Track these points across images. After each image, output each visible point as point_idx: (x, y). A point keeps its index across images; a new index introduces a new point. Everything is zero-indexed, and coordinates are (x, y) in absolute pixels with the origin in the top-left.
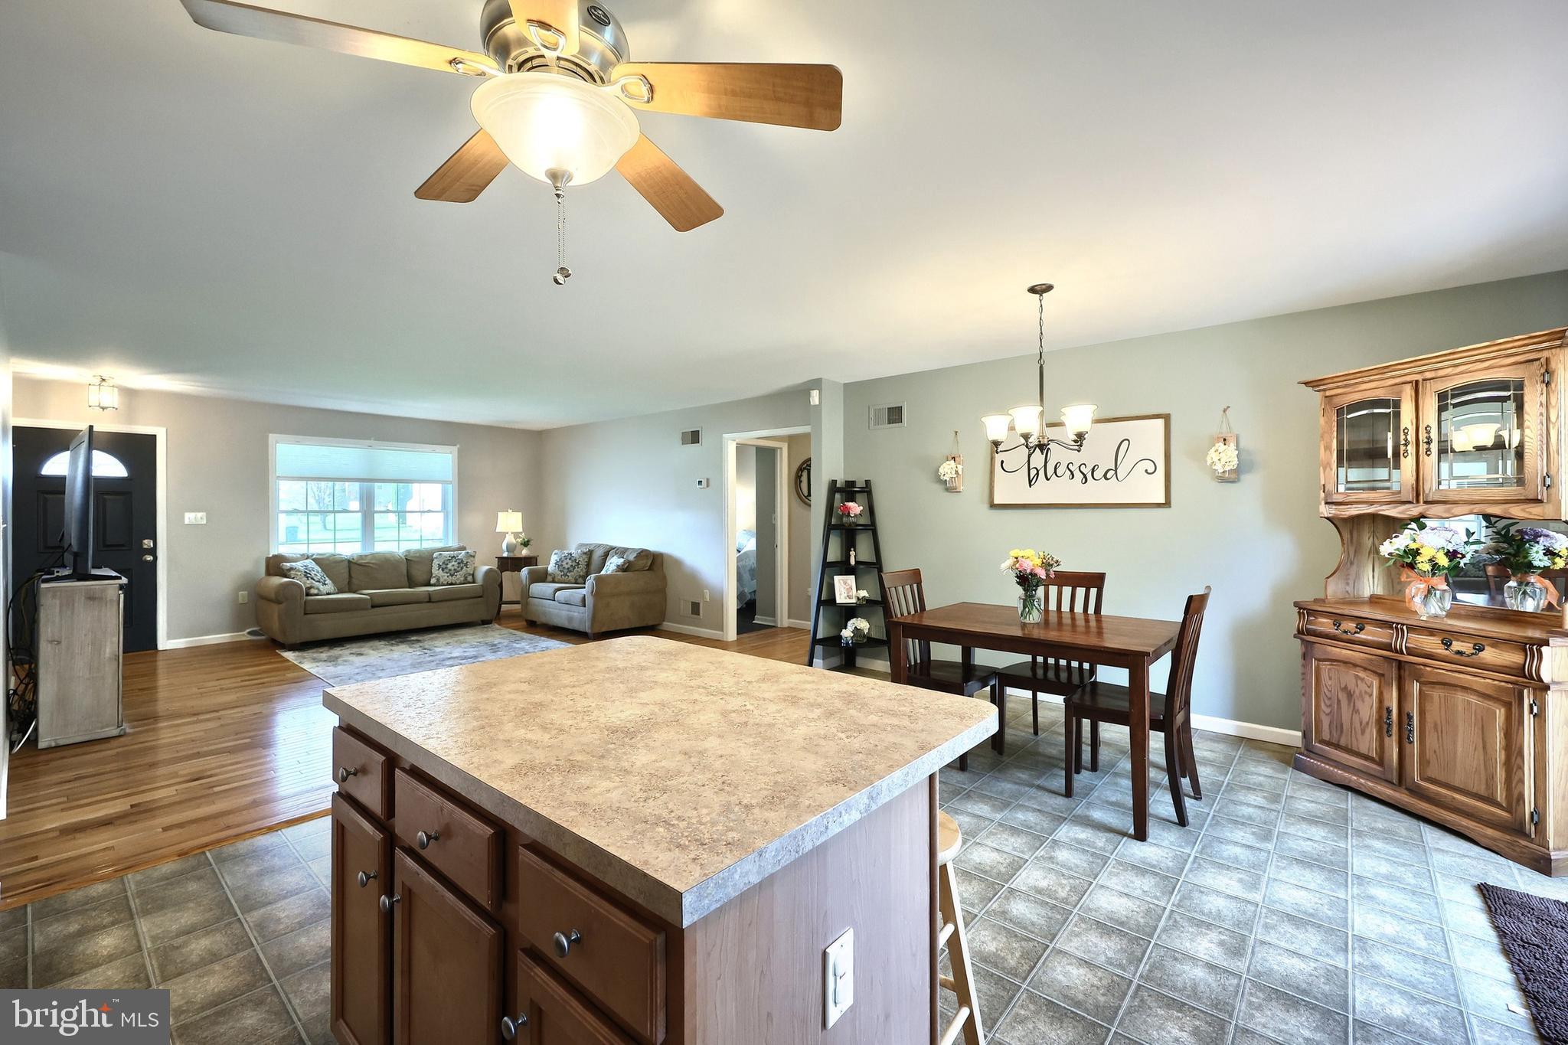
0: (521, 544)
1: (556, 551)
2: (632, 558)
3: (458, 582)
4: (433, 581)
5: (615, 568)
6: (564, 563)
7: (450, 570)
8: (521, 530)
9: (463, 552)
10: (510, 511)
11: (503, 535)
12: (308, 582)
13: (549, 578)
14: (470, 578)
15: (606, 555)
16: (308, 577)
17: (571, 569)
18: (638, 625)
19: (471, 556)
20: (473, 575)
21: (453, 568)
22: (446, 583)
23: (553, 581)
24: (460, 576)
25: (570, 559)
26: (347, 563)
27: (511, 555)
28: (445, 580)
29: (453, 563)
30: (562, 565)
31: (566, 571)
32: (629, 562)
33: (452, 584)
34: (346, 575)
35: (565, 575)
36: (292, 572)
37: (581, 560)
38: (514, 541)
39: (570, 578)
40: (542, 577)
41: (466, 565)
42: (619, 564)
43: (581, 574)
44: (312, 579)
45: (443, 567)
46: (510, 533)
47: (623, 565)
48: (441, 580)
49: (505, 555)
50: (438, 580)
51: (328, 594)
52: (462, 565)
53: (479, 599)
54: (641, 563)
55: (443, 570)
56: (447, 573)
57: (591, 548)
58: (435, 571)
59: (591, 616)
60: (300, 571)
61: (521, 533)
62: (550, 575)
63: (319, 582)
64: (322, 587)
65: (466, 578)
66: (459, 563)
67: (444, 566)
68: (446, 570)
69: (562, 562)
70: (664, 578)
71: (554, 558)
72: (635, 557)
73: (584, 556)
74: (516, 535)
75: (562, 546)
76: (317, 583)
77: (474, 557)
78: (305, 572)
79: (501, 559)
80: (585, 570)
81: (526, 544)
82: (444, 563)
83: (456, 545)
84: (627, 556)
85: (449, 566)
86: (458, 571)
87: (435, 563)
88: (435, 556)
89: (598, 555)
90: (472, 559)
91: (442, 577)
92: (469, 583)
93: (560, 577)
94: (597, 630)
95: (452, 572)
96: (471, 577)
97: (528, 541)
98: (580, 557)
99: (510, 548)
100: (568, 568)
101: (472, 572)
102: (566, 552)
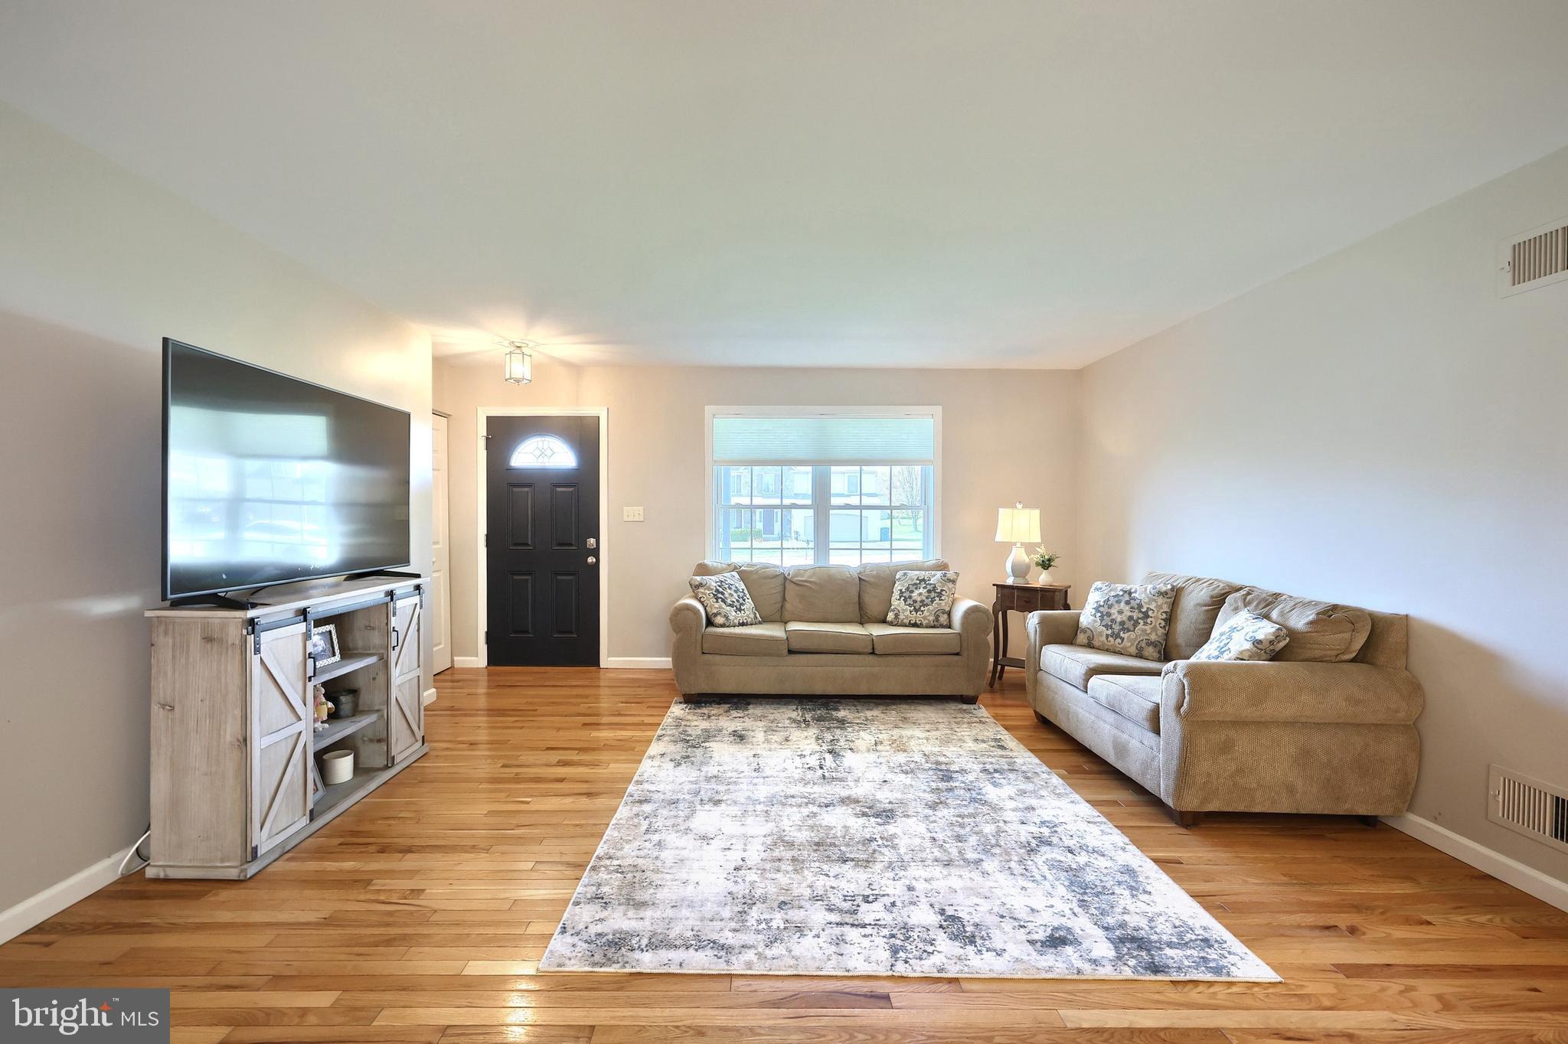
0: (1038, 564)
1: (1098, 584)
2: (1299, 621)
3: (925, 622)
4: (890, 616)
5: (1248, 646)
6: (1114, 611)
7: (915, 601)
8: (1040, 541)
9: (939, 574)
10: (1019, 506)
11: (1008, 547)
12: (716, 605)
13: (1081, 638)
14: (943, 619)
15: (1217, 603)
16: (717, 599)
17: (1129, 625)
18: (1319, 808)
19: (949, 580)
20: (949, 614)
21: (919, 599)
22: (906, 621)
23: (1090, 646)
24: (927, 614)
25: (1128, 603)
26: (780, 580)
27: (1020, 583)
28: (907, 617)
29: (921, 590)
30: (1109, 614)
31: (1117, 627)
32: (1292, 633)
33: (915, 625)
34: (779, 598)
35: (1116, 636)
36: (701, 590)
37: (1152, 607)
38: (1027, 560)
39: (1126, 643)
40: (1067, 635)
41: (940, 595)
42: (1260, 636)
43: (1153, 637)
44: (724, 601)
45: (905, 596)
46: (1018, 545)
47: (1271, 642)
48: (901, 617)
49: (1010, 581)
50: (897, 616)
51: (742, 624)
52: (933, 595)
53: (956, 658)
54: (1333, 641)
55: (905, 600)
56: (910, 605)
57: (1179, 583)
58: (897, 603)
59: (1174, 764)
60: (709, 589)
61: (1038, 545)
62: (1084, 631)
63: (731, 606)
64: (732, 614)
65: (937, 618)
66: (929, 591)
67: (907, 594)
68: (909, 601)
69: (1110, 607)
70: (1415, 689)
71: (1094, 598)
72: (1311, 623)
73: (1160, 600)
74: (1029, 547)
75: (1114, 575)
76: (728, 608)
77: (953, 582)
78: (717, 591)
79: (1001, 587)
80: (1161, 631)
81: (1046, 564)
82: (907, 589)
83: (932, 560)
84: (1282, 614)
85: (915, 595)
86: (927, 605)
87: (898, 587)
88: (897, 577)
89: (1194, 600)
90: (950, 585)
91: (904, 610)
92: (942, 626)
93: (1104, 638)
94: (1192, 803)
95: (917, 605)
96: (946, 616)
97: (1049, 560)
98: (1151, 601)
99: (1019, 570)
100: (1122, 623)
101: (947, 609)
102: (1120, 587)
